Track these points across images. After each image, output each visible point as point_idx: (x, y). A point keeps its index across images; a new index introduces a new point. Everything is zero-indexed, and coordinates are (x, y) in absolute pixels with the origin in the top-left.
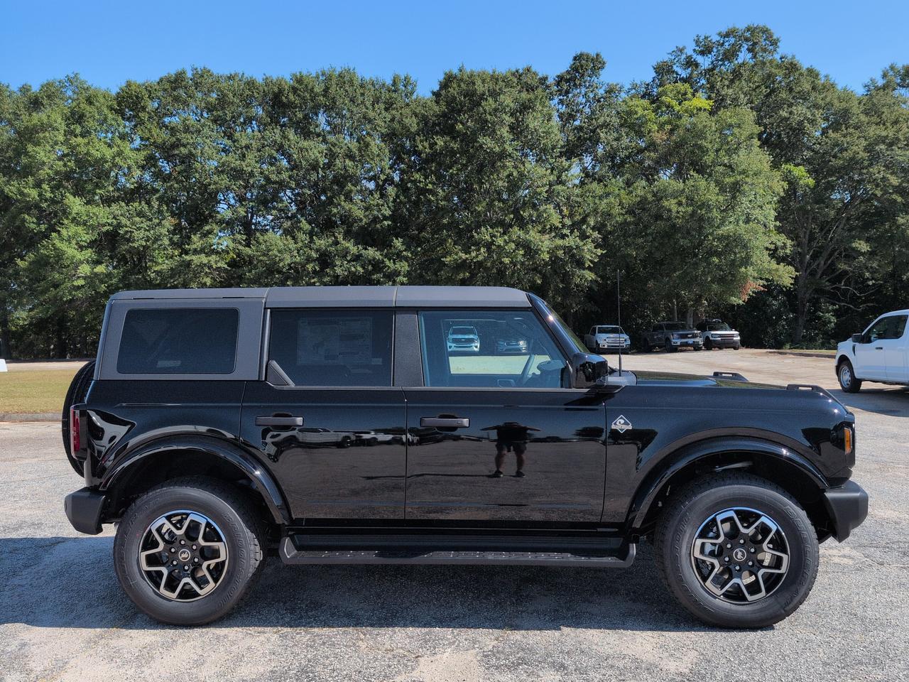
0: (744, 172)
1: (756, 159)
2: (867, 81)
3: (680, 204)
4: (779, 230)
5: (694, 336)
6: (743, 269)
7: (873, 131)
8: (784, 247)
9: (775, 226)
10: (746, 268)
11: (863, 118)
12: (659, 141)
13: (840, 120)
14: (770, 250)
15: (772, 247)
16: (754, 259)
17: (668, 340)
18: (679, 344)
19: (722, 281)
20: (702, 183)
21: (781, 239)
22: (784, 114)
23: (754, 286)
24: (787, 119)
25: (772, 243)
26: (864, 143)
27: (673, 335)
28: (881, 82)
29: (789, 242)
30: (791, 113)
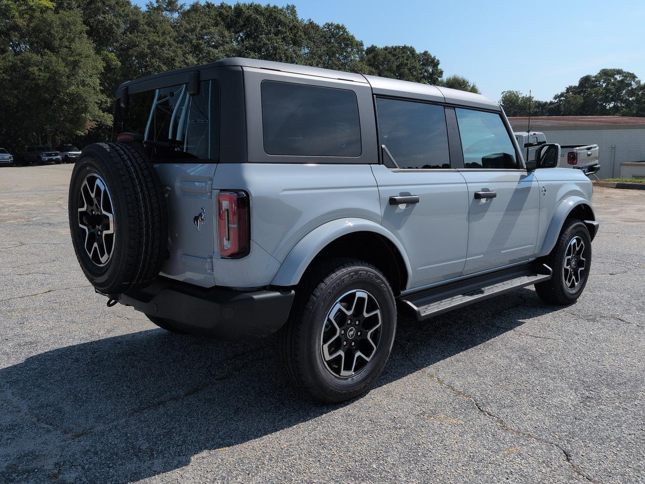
0: (80, 54)
1: (85, 46)
2: (148, 3)
3: (40, 70)
4: (102, 92)
5: (56, 155)
6: (84, 115)
7: (153, 37)
8: (106, 102)
9: (100, 89)
10: (85, 114)
11: (146, 27)
12: (21, 25)
13: (134, 26)
14: (98, 104)
15: (99, 102)
16: (90, 109)
17: (39, 158)
18: (47, 159)
19: (71, 121)
20: (54, 58)
21: (103, 97)
22: (100, 18)
23: (90, 125)
24: (103, 22)
25: (99, 100)
26: (147, 43)
27: (42, 154)
28: (156, 5)
29: (109, 100)
30: (105, 18)
